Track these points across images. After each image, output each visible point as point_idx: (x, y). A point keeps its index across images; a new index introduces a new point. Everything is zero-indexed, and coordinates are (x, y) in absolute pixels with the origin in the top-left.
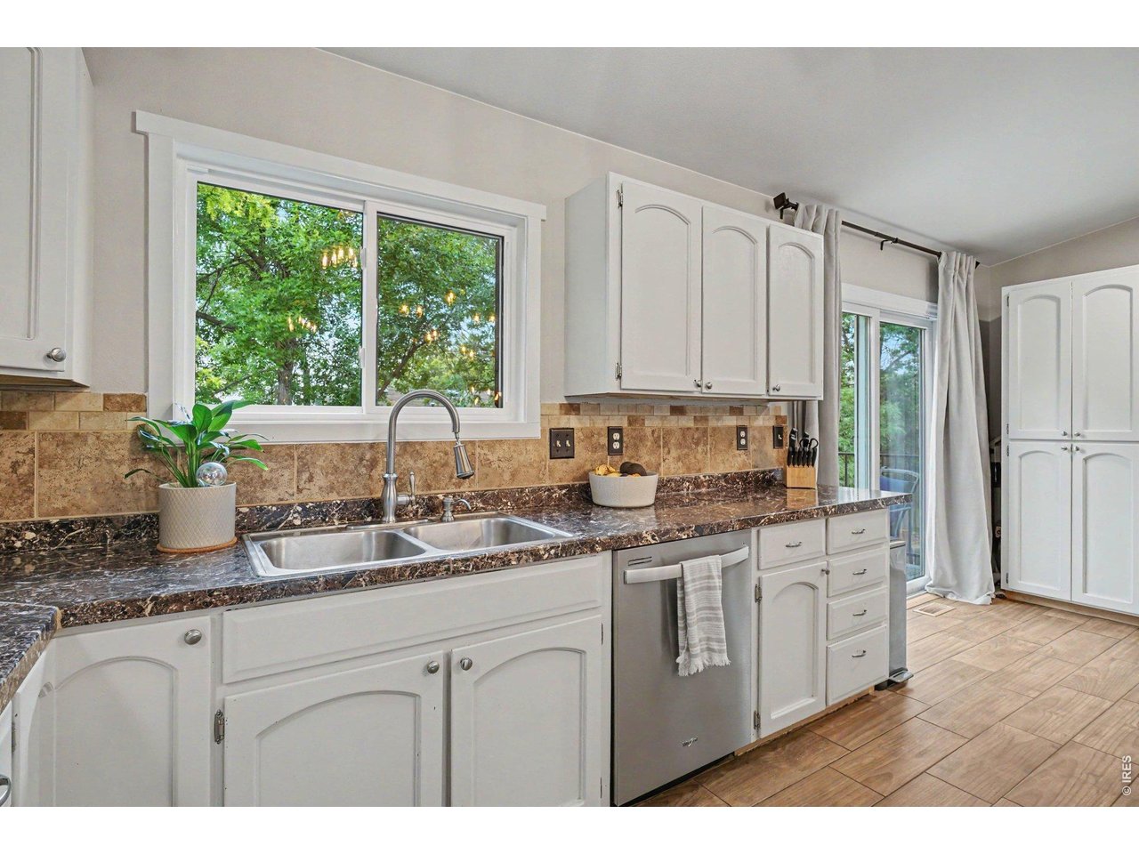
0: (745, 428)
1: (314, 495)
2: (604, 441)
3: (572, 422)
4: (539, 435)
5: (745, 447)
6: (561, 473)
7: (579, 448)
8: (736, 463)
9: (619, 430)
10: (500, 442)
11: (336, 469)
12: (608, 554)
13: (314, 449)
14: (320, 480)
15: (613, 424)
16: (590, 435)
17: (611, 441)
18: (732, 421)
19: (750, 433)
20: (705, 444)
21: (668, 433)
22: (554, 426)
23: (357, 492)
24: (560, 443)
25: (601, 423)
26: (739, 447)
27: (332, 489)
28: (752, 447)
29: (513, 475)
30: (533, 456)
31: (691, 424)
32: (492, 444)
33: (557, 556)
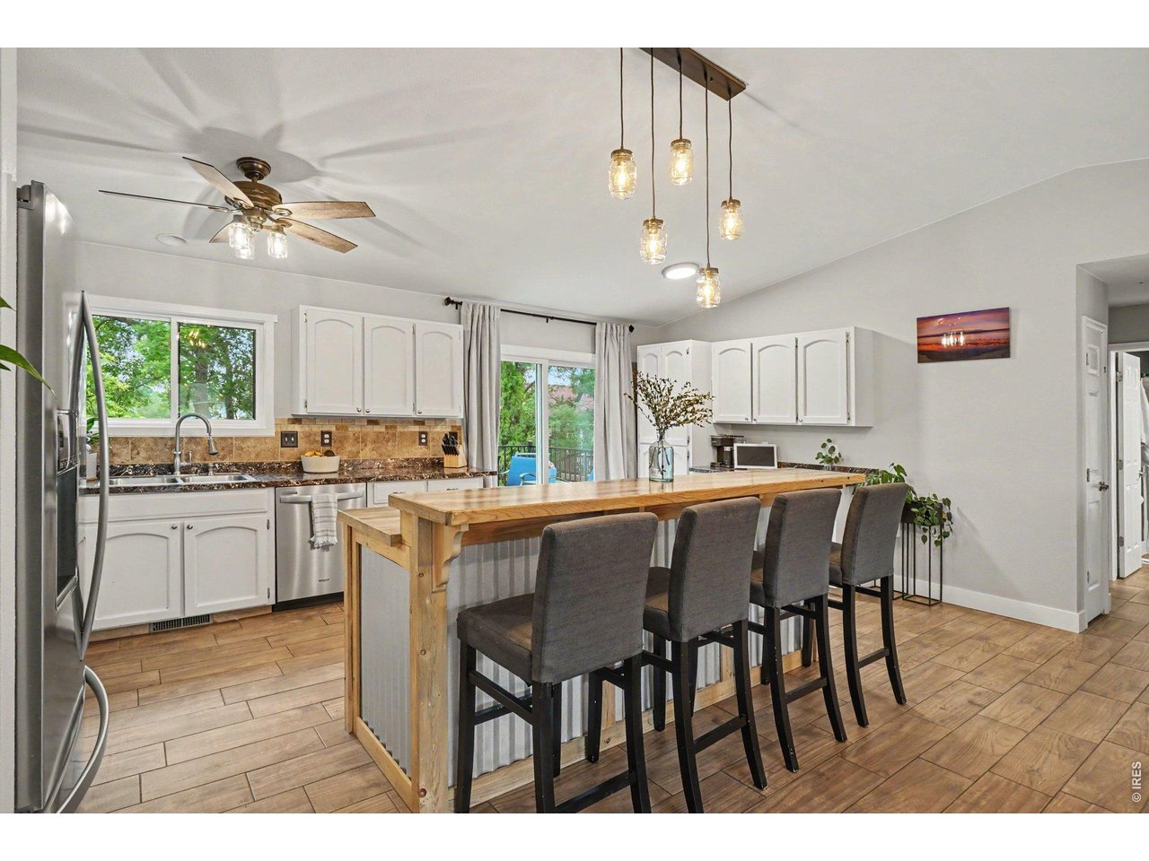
0: (426, 433)
1: (139, 461)
2: (319, 439)
3: (296, 428)
4: (274, 435)
5: (426, 444)
6: (288, 455)
7: (300, 442)
8: (418, 452)
9: (330, 433)
10: (248, 438)
11: (152, 449)
12: (272, 489)
13: (140, 439)
14: (143, 454)
15: (325, 429)
16: (308, 436)
17: (323, 439)
18: (417, 429)
19: (430, 436)
20: (394, 441)
21: (366, 434)
22: (284, 429)
23: (163, 460)
24: (288, 439)
25: (316, 429)
26: (421, 443)
27: (149, 458)
28: (431, 444)
29: (257, 455)
30: (270, 445)
31: (383, 430)
32: (244, 439)
33: (239, 487)
